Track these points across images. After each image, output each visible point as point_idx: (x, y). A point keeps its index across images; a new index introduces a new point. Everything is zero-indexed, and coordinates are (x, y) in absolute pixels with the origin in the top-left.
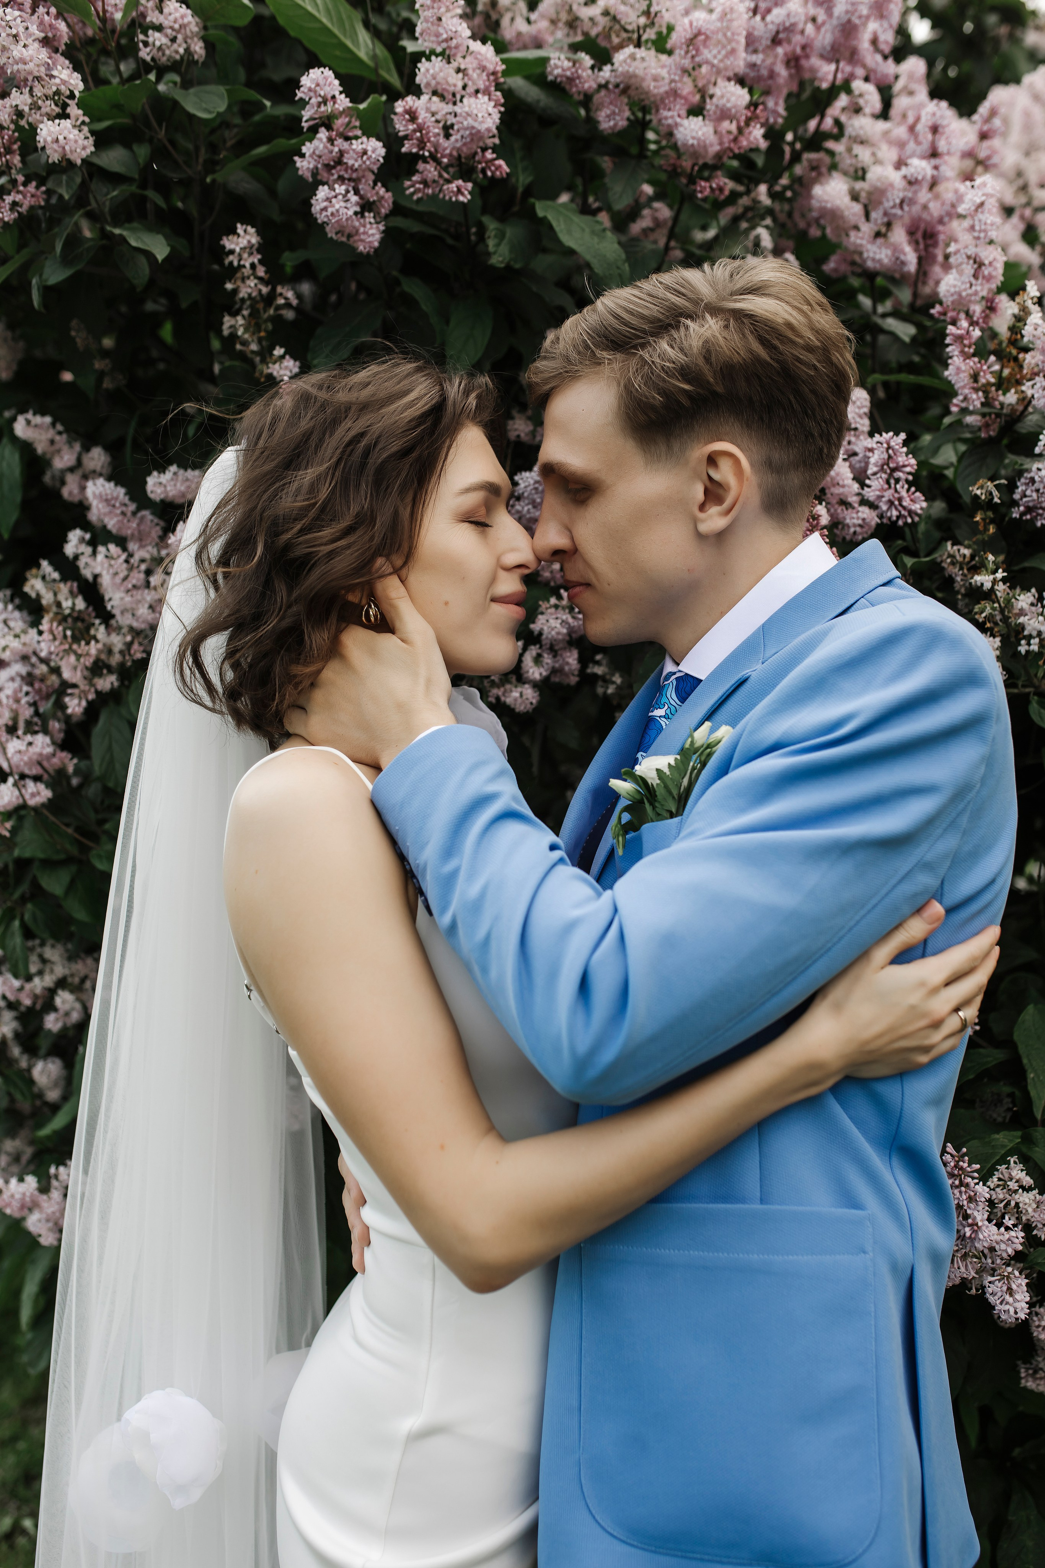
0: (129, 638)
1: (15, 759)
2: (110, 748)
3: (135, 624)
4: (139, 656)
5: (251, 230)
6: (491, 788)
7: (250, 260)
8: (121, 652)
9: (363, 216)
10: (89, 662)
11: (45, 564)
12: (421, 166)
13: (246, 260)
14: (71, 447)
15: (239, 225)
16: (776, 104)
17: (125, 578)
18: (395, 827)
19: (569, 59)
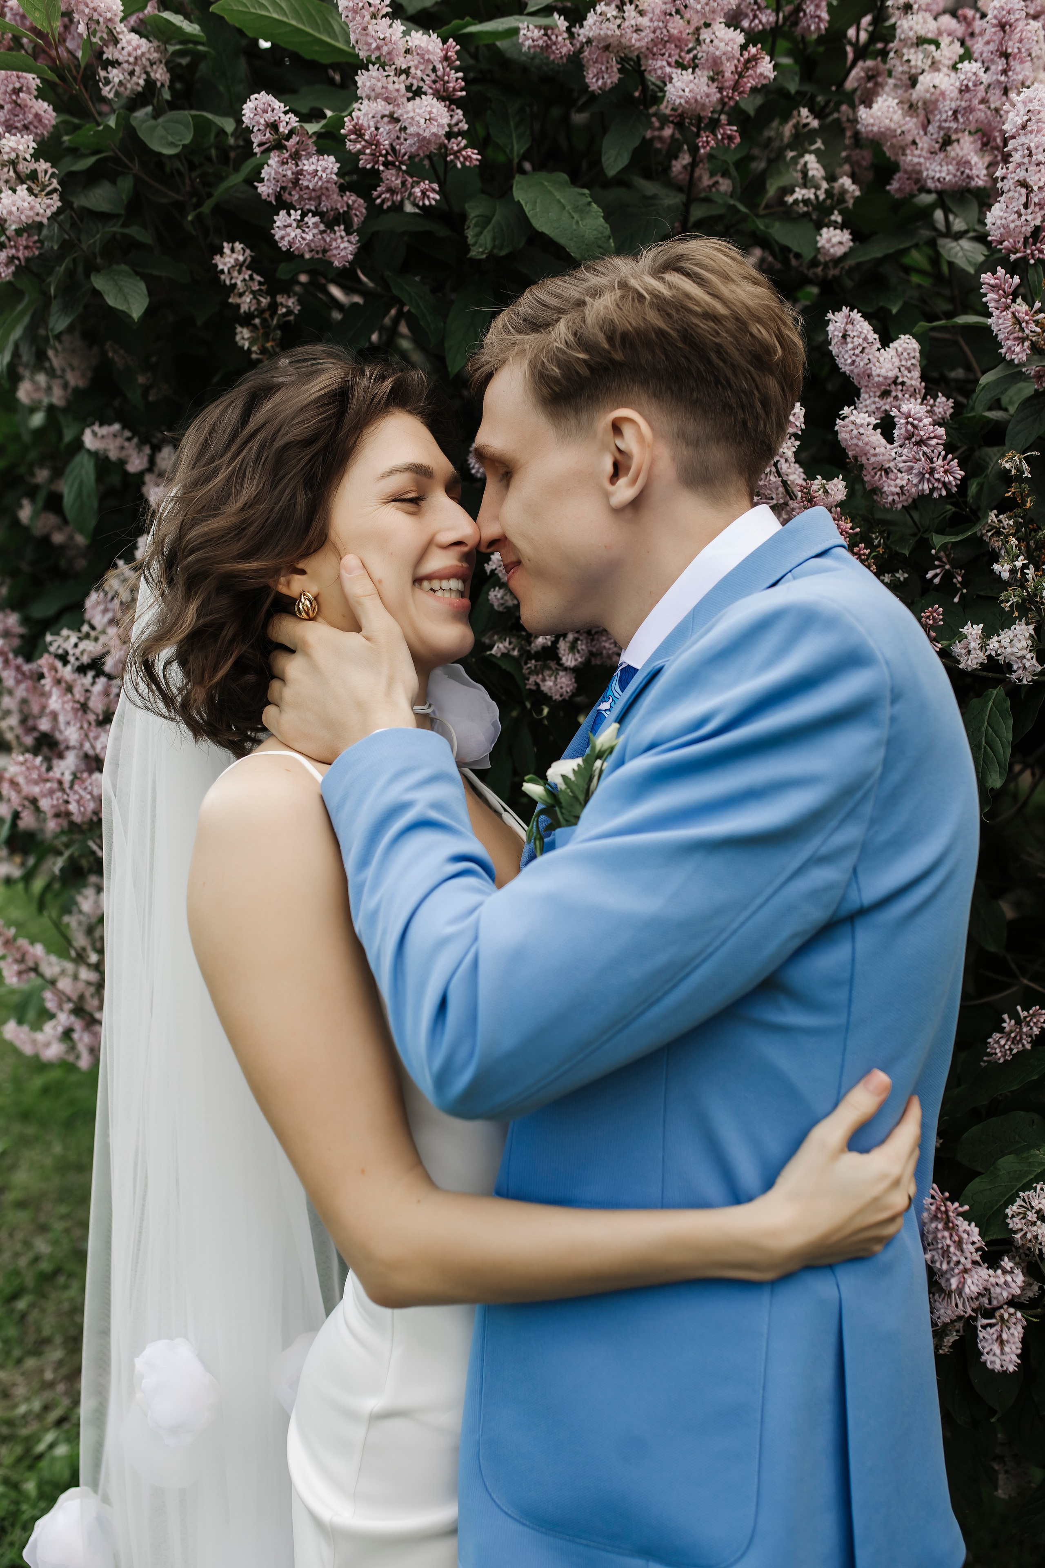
6: (410, 796)
7: (241, 277)
9: (334, 231)
13: (237, 278)
19: (539, 28)
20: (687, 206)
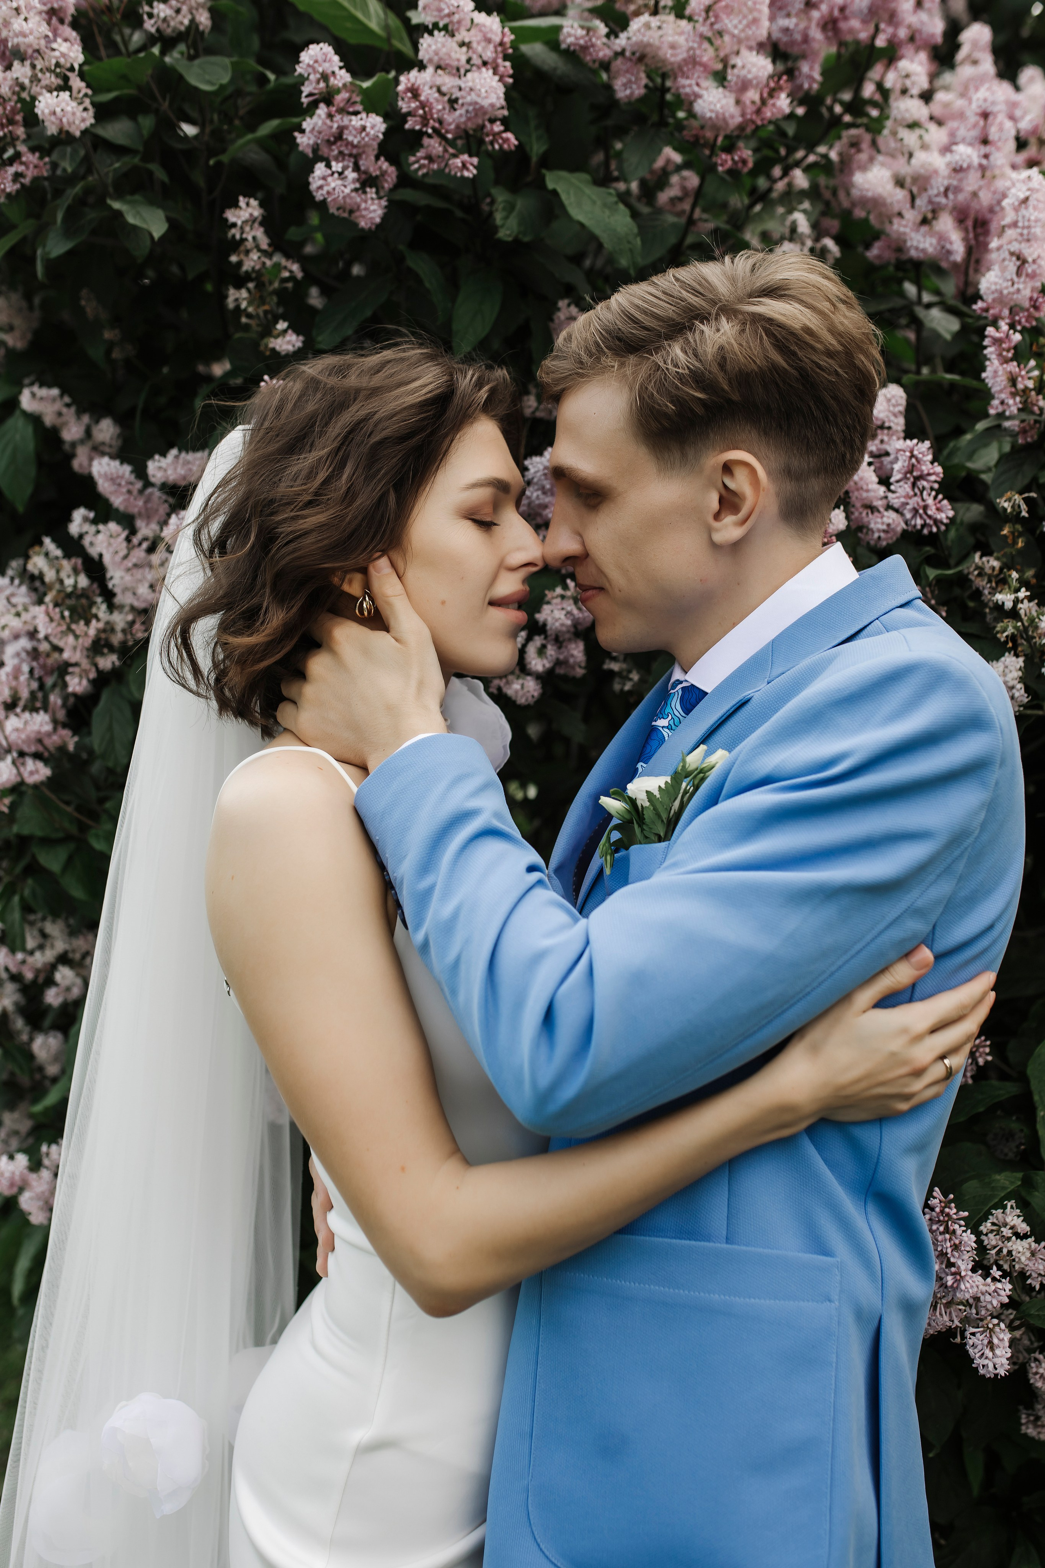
0: (130, 617)
1: (13, 737)
2: (110, 728)
3: (136, 604)
4: (140, 635)
5: (254, 202)
6: (472, 804)
7: (252, 233)
8: (124, 631)
9: (365, 192)
10: (88, 642)
11: (47, 541)
12: (426, 141)
13: (248, 233)
14: (80, 418)
15: (241, 198)
16: (811, 68)
17: (126, 557)
18: (376, 838)
19: (582, 27)
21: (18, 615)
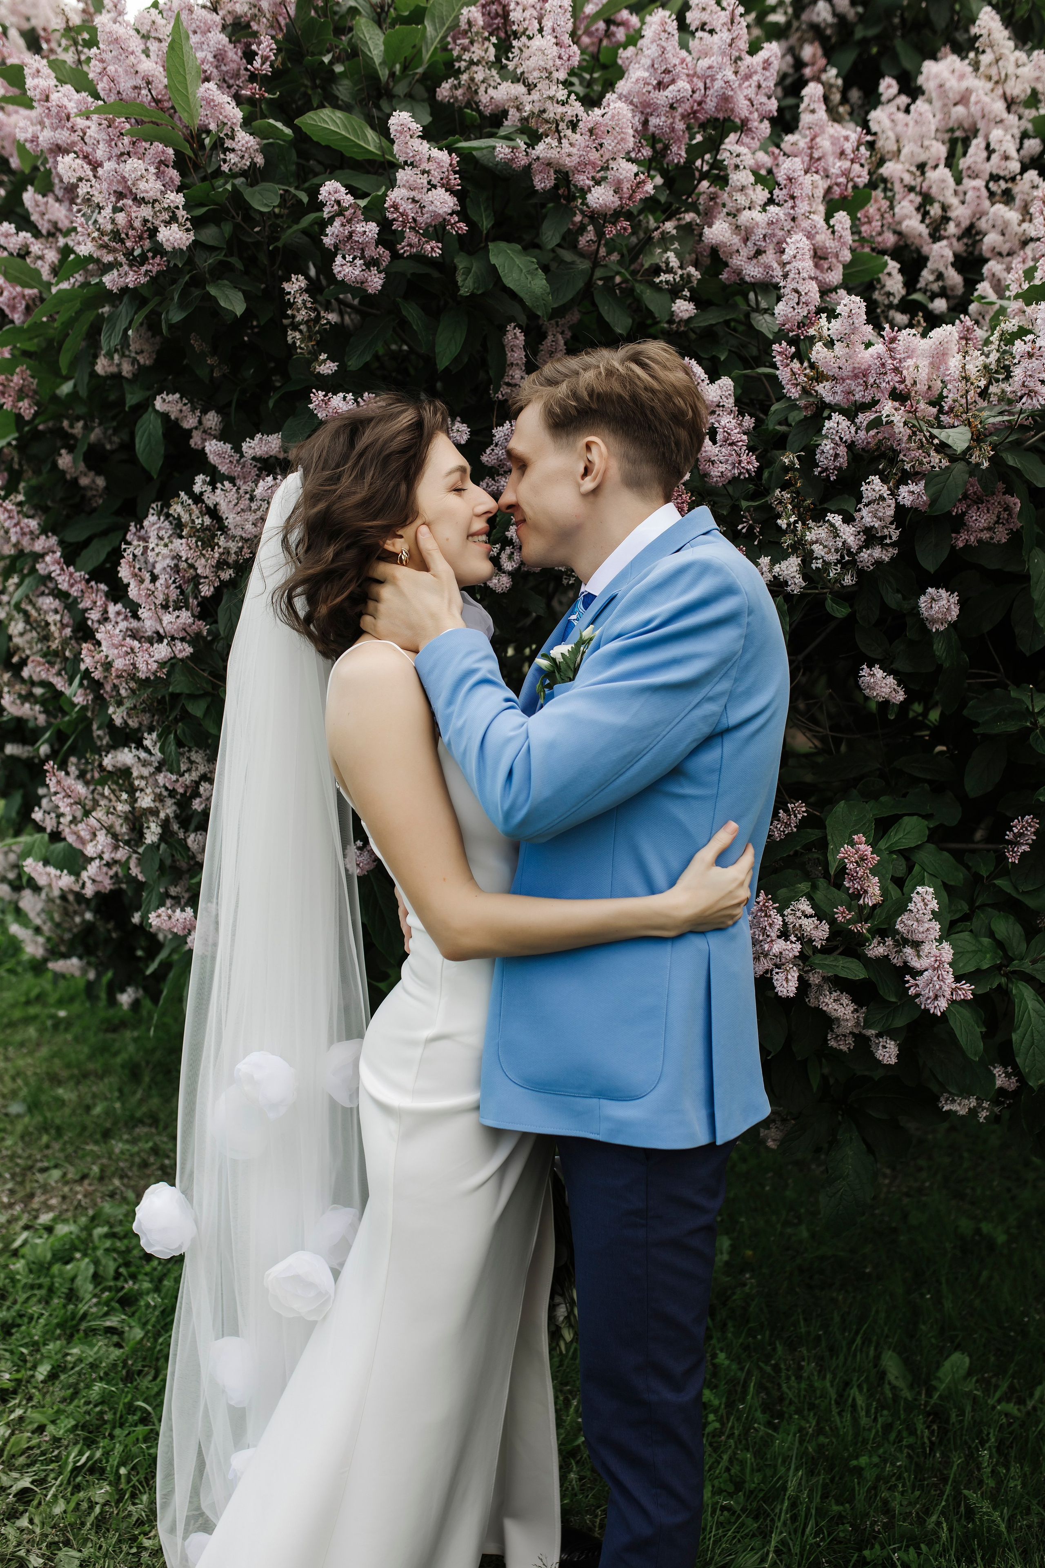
0: (241, 544)
1: (169, 628)
2: (230, 619)
4: (248, 555)
5: (301, 277)
6: (476, 666)
7: (301, 298)
8: (235, 553)
9: (370, 271)
10: (214, 561)
11: (182, 494)
12: (407, 235)
13: (298, 297)
14: (194, 413)
15: (293, 275)
16: (679, 149)
17: (236, 504)
19: (509, 147)
20: (593, 269)
21: (166, 545)
